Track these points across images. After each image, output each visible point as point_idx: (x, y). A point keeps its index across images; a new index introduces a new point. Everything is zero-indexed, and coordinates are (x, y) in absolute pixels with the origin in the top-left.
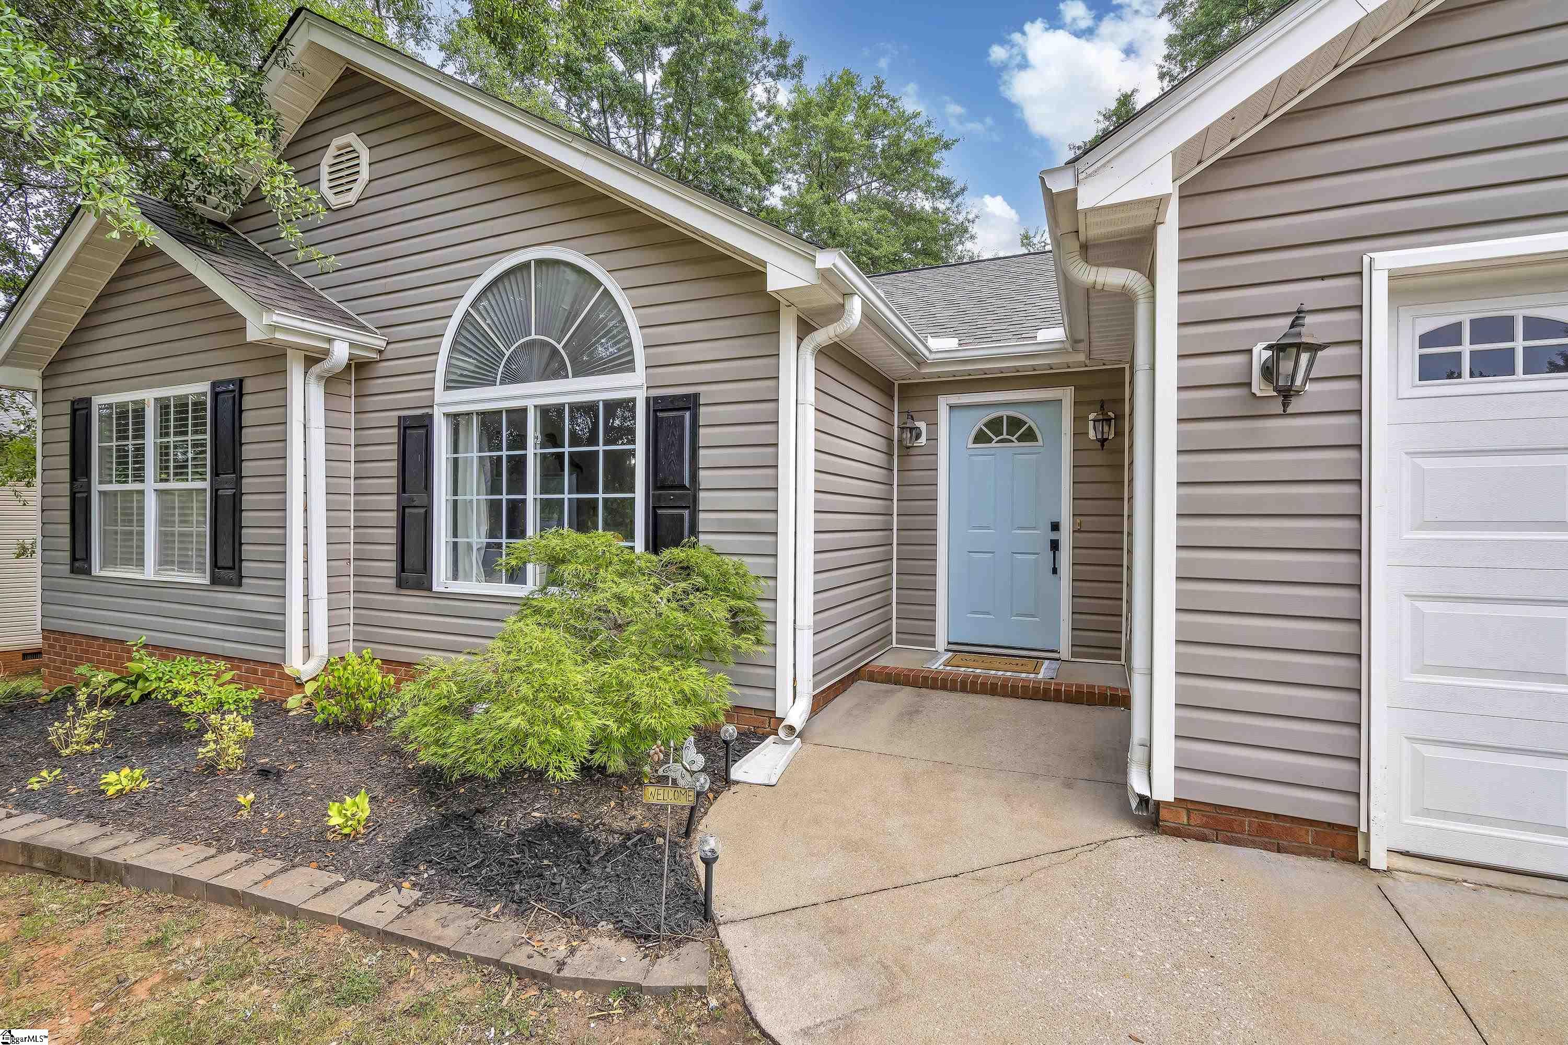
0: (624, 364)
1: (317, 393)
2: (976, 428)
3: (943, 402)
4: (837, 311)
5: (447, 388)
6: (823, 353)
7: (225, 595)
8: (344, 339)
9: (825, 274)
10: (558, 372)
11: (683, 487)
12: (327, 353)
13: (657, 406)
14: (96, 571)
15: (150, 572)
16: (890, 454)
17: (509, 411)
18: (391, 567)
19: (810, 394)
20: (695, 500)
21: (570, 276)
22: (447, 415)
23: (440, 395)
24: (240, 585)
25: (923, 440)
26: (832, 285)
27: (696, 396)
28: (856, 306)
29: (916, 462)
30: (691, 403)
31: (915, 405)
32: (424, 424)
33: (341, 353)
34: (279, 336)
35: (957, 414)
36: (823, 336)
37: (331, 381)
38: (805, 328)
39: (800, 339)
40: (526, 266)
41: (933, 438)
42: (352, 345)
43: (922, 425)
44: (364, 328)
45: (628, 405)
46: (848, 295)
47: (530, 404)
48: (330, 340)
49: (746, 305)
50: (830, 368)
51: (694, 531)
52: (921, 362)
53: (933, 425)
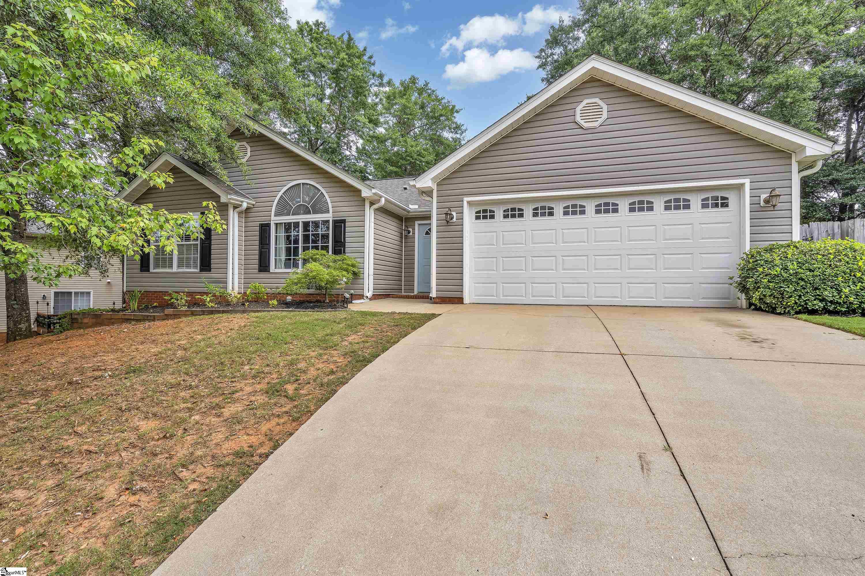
0: (328, 211)
1: (236, 216)
2: (426, 231)
3: (417, 223)
4: (379, 201)
5: (275, 216)
6: (376, 210)
7: (205, 274)
8: (246, 202)
9: (374, 194)
10: (309, 213)
11: (341, 242)
12: (241, 205)
13: (335, 222)
14: (151, 270)
15: (175, 269)
16: (401, 238)
17: (294, 223)
18: (257, 266)
19: (373, 220)
20: (345, 245)
21: (312, 188)
22: (275, 223)
23: (273, 218)
24: (210, 271)
25: (411, 234)
26: (376, 195)
27: (345, 220)
28: (383, 200)
29: (409, 240)
30: (344, 221)
31: (408, 224)
32: (268, 225)
33: (245, 205)
34: (231, 201)
35: (421, 226)
36: (376, 206)
37: (240, 213)
38: (372, 204)
39: (370, 207)
40: (299, 185)
41: (414, 233)
42: (247, 203)
43: (411, 230)
44: (248, 198)
45: (328, 221)
46: (381, 197)
47: (300, 221)
48: (242, 202)
49: (356, 198)
50: (378, 213)
51: (344, 252)
52: (409, 212)
53: (414, 229)
